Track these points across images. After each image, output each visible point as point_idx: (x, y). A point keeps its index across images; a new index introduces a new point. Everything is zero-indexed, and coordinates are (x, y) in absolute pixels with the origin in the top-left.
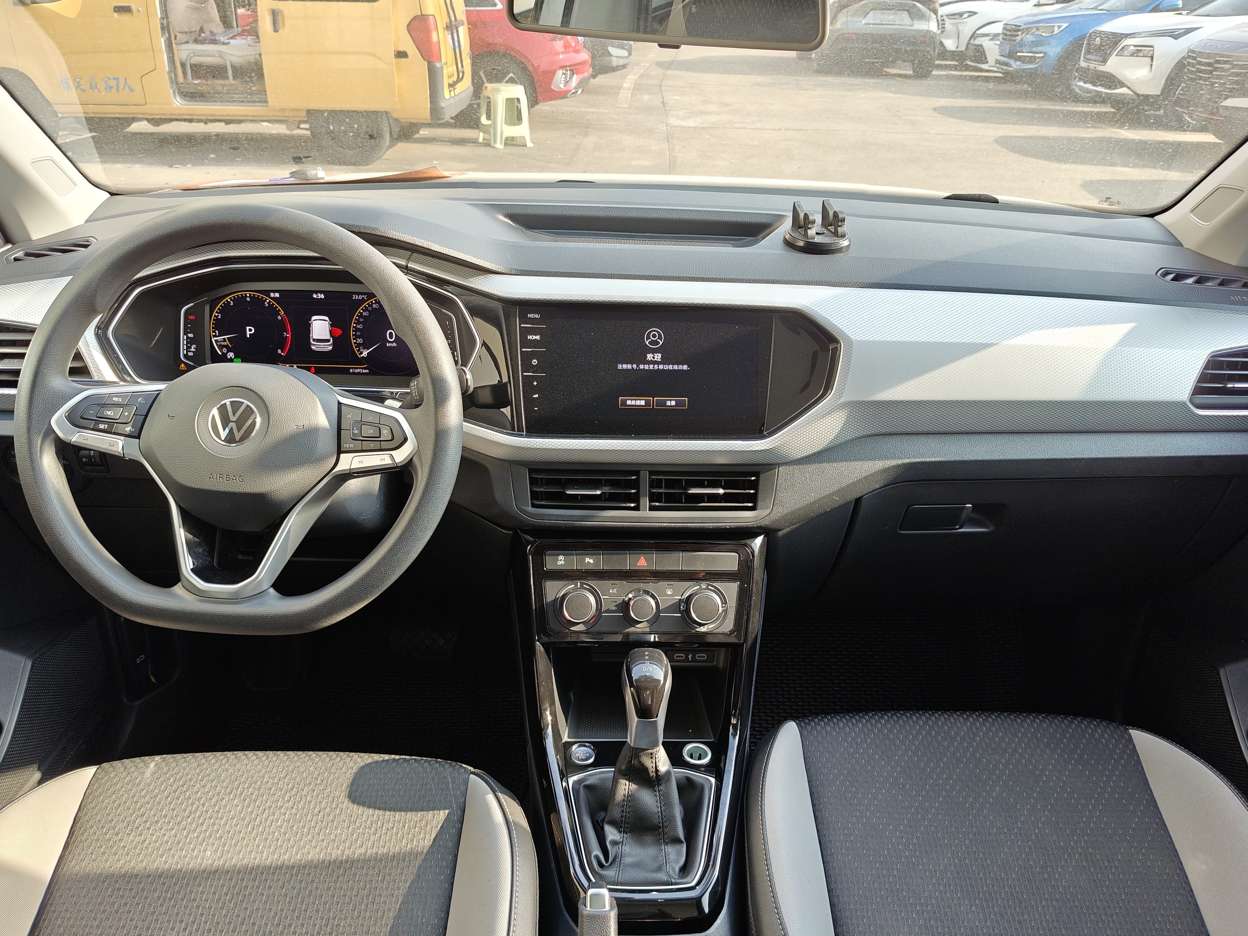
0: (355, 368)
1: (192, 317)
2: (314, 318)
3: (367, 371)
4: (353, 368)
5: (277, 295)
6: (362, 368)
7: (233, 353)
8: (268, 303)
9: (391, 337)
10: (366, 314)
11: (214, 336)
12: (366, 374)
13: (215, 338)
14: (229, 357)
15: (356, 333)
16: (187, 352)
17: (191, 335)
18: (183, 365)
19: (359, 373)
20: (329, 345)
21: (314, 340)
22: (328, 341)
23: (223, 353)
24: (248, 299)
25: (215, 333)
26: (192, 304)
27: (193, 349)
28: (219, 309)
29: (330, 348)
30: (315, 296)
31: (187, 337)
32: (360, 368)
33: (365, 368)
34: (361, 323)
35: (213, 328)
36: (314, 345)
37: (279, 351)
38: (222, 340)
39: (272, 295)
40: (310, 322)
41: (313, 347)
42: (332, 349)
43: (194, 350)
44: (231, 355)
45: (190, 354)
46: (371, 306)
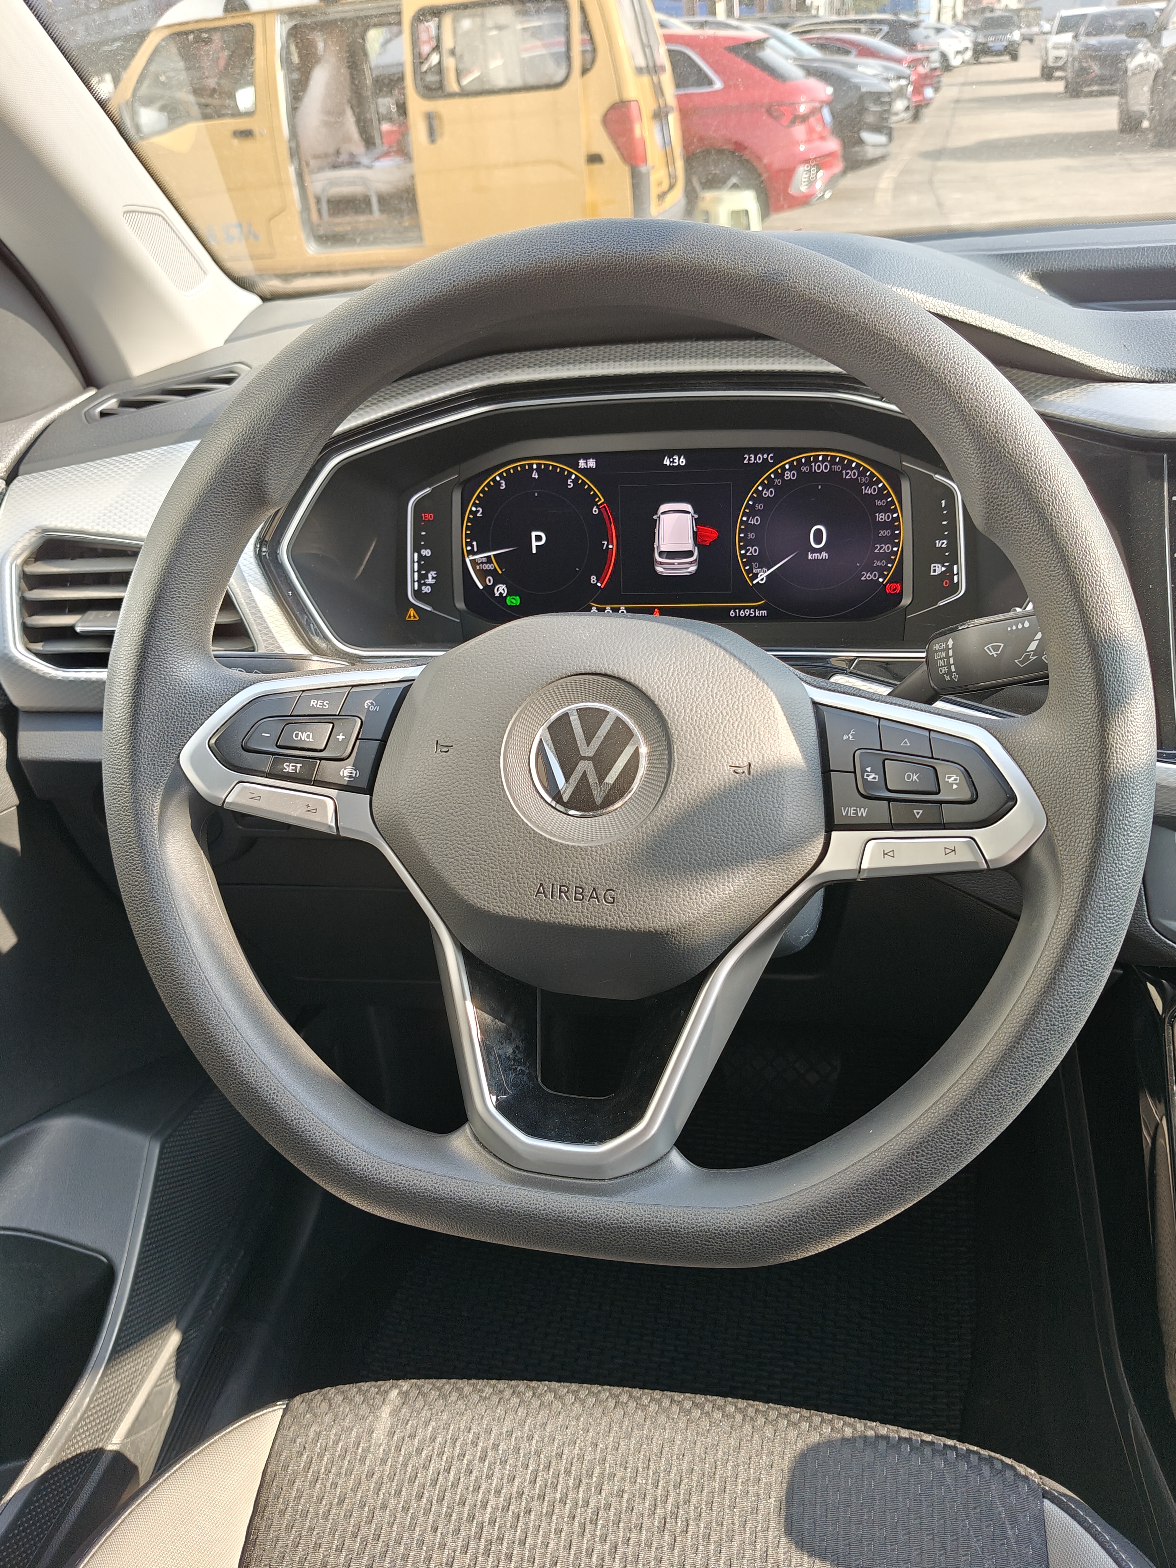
0: (744, 608)
1: (430, 516)
2: (664, 508)
3: (765, 612)
4: (735, 608)
5: (592, 463)
6: (755, 608)
7: (504, 586)
8: (573, 481)
9: (818, 540)
10: (768, 494)
11: (470, 553)
12: (762, 618)
13: (472, 558)
14: (497, 594)
15: (746, 536)
16: (420, 586)
17: (426, 553)
18: (412, 612)
19: (747, 618)
20: (691, 563)
21: (661, 554)
22: (689, 554)
23: (486, 587)
24: (535, 475)
25: (472, 546)
26: (428, 490)
27: (430, 580)
28: (478, 497)
29: (693, 568)
30: (667, 462)
31: (420, 555)
32: (750, 608)
33: (760, 608)
34: (758, 513)
35: (467, 536)
36: (661, 563)
37: (593, 579)
38: (485, 560)
39: (582, 464)
40: (655, 517)
41: (659, 569)
42: (697, 570)
43: (433, 581)
44: (501, 590)
45: (426, 589)
46: (781, 476)
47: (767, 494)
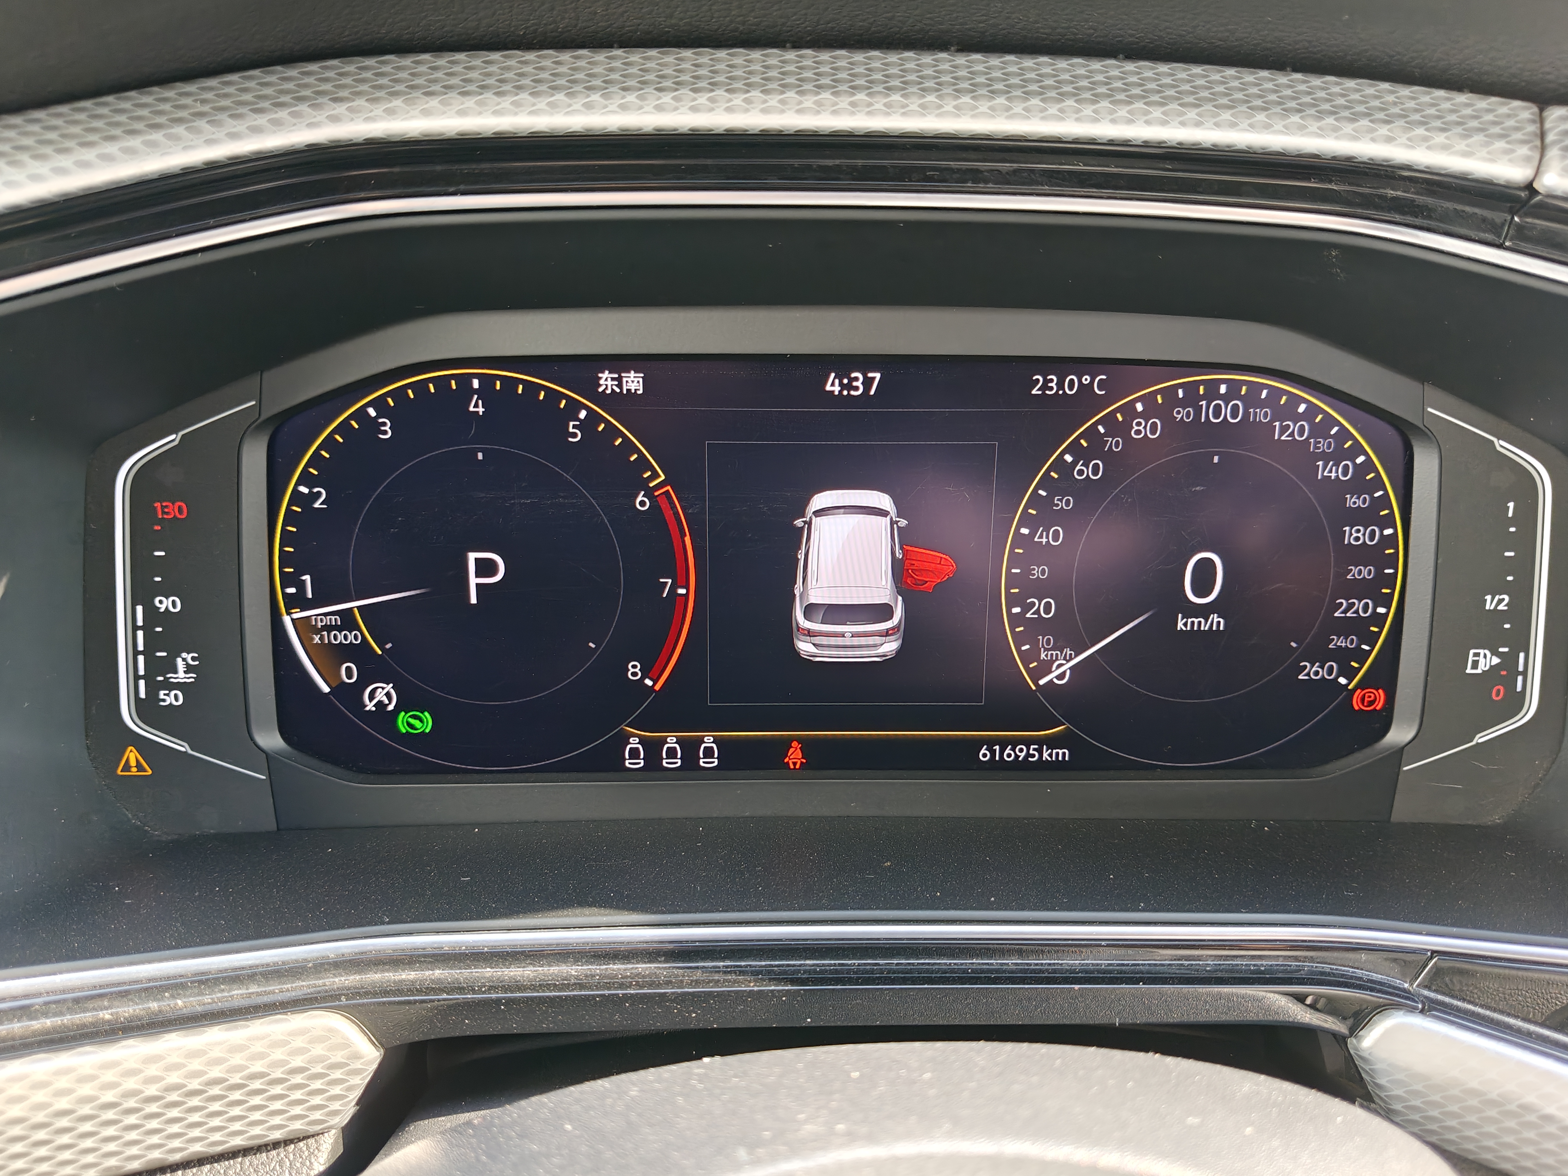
0: (1014, 743)
1: (176, 510)
2: (820, 500)
3: (1063, 753)
4: (990, 743)
5: (634, 382)
6: (1041, 742)
7: (389, 687)
8: (583, 426)
9: (1203, 585)
11: (293, 602)
12: (1056, 766)
13: (298, 615)
14: (370, 706)
15: (1027, 572)
16: (153, 688)
17: (165, 604)
18: (132, 755)
19: (1021, 767)
20: (887, 633)
21: (810, 610)
22: (882, 612)
23: (339, 689)
24: (477, 407)
25: (301, 586)
26: (172, 439)
27: (181, 676)
28: (316, 460)
29: (890, 647)
30: (833, 386)
31: (151, 613)
32: (1028, 742)
33: (1053, 743)
34: (1060, 517)
35: (285, 560)
36: (810, 633)
37: (634, 669)
38: (335, 620)
39: (606, 381)
40: (799, 523)
41: (805, 647)
42: (900, 652)
43: (190, 679)
44: (380, 696)
45: (171, 699)
46: (1123, 430)
47: (1084, 472)
